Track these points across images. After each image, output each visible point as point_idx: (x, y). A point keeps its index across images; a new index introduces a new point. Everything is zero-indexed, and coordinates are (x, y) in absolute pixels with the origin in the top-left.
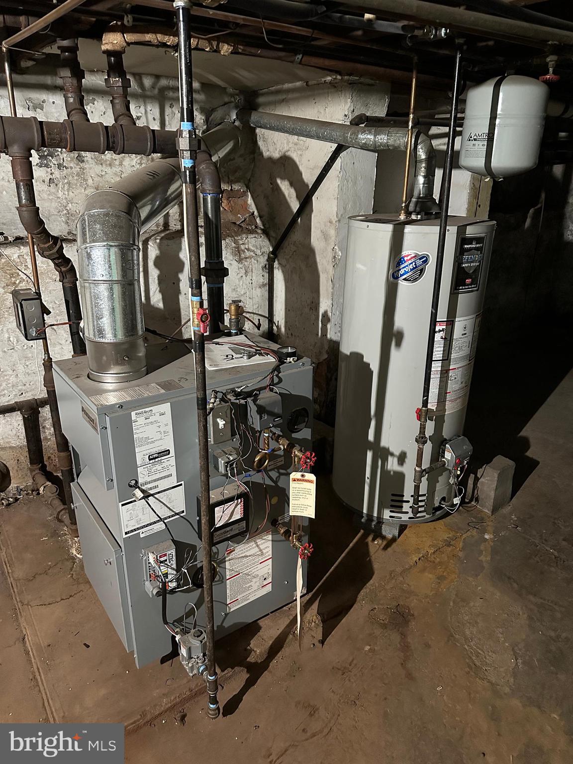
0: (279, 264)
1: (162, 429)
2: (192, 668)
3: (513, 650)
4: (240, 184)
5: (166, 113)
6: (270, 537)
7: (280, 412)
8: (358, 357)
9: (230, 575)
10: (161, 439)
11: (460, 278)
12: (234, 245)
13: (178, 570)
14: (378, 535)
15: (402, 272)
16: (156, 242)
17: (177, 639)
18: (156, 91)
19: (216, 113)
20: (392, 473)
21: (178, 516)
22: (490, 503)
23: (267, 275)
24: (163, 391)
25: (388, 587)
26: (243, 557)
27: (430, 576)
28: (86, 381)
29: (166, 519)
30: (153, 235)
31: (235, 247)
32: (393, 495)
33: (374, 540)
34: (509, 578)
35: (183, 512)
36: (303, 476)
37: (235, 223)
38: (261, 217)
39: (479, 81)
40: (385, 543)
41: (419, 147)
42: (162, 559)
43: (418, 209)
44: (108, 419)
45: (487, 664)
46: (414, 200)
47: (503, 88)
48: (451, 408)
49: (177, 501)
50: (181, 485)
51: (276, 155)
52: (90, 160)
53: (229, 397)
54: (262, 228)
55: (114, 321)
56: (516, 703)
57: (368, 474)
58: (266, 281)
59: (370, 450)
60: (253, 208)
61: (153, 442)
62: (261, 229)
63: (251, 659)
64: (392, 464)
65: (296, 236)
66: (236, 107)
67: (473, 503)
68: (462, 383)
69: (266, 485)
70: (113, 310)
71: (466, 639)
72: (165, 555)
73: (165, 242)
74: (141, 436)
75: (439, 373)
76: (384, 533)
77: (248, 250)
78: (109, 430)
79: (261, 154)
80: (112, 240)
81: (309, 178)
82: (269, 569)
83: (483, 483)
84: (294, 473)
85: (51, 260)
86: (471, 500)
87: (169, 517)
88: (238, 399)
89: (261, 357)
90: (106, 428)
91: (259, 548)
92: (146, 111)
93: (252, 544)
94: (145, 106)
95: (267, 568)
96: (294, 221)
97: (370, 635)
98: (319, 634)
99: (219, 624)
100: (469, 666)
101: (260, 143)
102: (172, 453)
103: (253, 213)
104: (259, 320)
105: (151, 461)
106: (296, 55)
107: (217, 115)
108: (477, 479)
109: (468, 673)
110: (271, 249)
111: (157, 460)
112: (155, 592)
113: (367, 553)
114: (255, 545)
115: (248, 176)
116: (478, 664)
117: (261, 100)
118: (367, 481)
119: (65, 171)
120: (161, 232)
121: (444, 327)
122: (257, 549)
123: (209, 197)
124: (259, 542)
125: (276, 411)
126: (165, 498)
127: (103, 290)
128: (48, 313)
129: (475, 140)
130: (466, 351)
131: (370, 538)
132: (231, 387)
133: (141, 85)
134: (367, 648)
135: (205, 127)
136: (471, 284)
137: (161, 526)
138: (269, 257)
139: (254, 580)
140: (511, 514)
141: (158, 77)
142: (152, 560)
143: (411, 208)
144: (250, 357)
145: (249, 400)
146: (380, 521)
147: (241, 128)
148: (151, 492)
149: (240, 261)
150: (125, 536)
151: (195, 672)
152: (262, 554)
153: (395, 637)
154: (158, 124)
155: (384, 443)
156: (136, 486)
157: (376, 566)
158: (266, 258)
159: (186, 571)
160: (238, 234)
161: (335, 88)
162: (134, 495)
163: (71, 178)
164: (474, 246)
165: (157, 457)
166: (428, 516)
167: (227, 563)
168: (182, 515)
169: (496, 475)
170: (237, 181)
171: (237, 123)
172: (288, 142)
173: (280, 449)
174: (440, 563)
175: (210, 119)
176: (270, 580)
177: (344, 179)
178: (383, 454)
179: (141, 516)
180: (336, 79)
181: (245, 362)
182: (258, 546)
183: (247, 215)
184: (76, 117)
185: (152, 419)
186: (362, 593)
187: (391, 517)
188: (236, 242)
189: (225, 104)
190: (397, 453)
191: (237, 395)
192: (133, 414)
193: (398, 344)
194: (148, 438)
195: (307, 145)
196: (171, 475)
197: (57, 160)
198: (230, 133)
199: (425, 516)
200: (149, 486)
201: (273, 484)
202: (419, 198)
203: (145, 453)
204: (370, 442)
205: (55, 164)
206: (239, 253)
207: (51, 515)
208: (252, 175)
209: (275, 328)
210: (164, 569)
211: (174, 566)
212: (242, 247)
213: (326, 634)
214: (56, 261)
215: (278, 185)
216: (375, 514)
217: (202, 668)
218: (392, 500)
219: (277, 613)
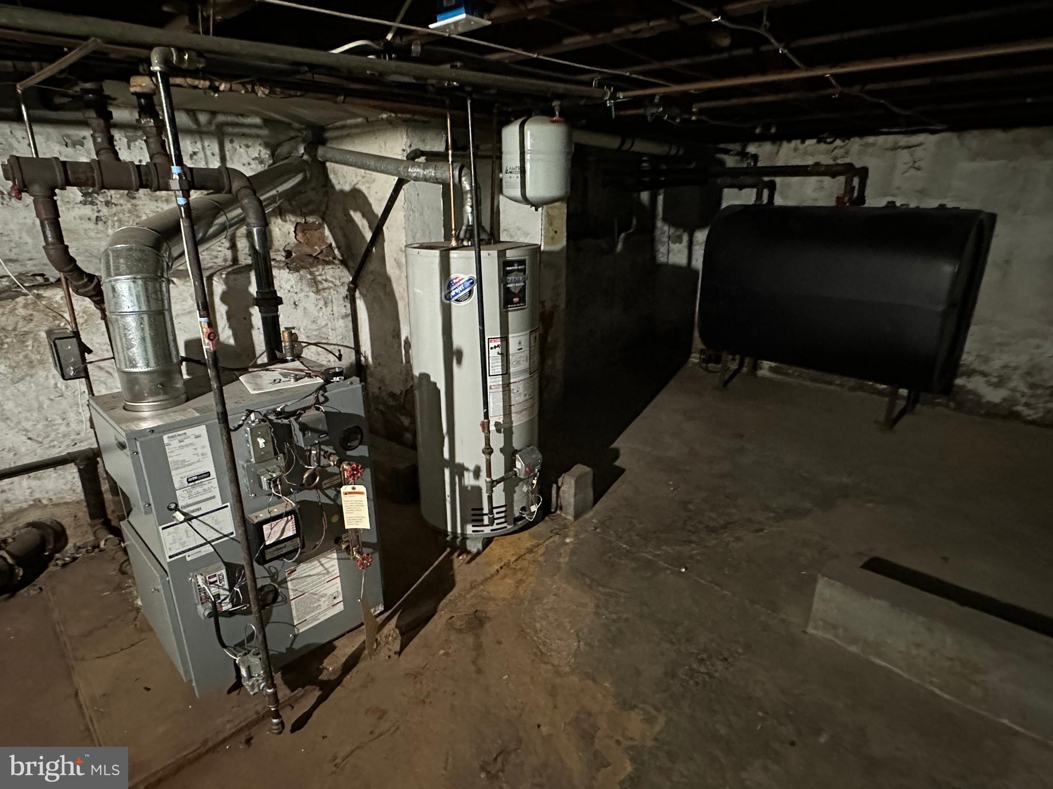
0: (360, 293)
1: (200, 451)
2: (252, 687)
3: (577, 635)
4: (314, 216)
5: (226, 149)
6: (335, 555)
7: (325, 428)
8: (425, 377)
9: (294, 595)
10: (198, 461)
11: (507, 299)
12: (309, 276)
13: (231, 589)
14: (464, 550)
15: (453, 293)
16: (221, 277)
17: (237, 662)
18: (213, 127)
19: (281, 148)
20: (469, 488)
21: (226, 538)
22: (571, 510)
23: (349, 305)
24: (198, 415)
25: (468, 596)
26: (306, 576)
27: (510, 581)
28: (120, 412)
29: (213, 541)
30: (219, 271)
31: (311, 279)
32: (473, 510)
33: (459, 556)
34: (583, 574)
35: (232, 533)
36: (354, 488)
37: (311, 255)
38: (339, 248)
39: (508, 122)
40: (469, 557)
41: (463, 179)
42: (212, 580)
43: (468, 236)
44: (138, 443)
45: (552, 650)
46: (464, 228)
47: (526, 127)
48: (517, 420)
49: (226, 522)
50: (227, 506)
51: (347, 188)
52: (142, 196)
53: (270, 417)
54: (341, 258)
55: (146, 350)
56: (574, 679)
57: (448, 492)
58: (349, 311)
59: (447, 467)
60: (331, 240)
61: (191, 464)
62: (339, 260)
63: (324, 677)
64: (469, 480)
65: (372, 266)
66: (304, 141)
67: (558, 512)
68: (525, 395)
69: (322, 503)
70: (143, 339)
71: (536, 631)
72: (215, 576)
73: (232, 277)
74: (176, 458)
75: (501, 387)
76: (469, 548)
77: (326, 280)
78: (140, 455)
79: (333, 187)
80: (137, 273)
81: (379, 210)
82: (338, 588)
83: (564, 492)
84: (344, 487)
85: (89, 297)
86: (556, 510)
87: (217, 539)
88: (280, 419)
89: (310, 379)
90: (137, 453)
91: (324, 567)
92: (203, 148)
93: (316, 563)
94: (202, 141)
95: (336, 587)
96: (368, 251)
97: (446, 640)
98: (397, 647)
99: (288, 646)
100: (536, 654)
101: (332, 176)
102: (213, 474)
103: (331, 244)
104: (339, 350)
105: (190, 484)
106: (337, 97)
107: (283, 150)
108: (558, 488)
109: (533, 661)
110: (351, 279)
111: (197, 482)
112: (207, 613)
113: (451, 568)
114: (318, 564)
115: (323, 208)
116: (544, 650)
117: (328, 135)
118: (448, 499)
119: (114, 209)
120: (230, 266)
121: (499, 343)
122: (321, 568)
123: (255, 230)
124: (323, 560)
125: (320, 427)
126: (210, 519)
127: (131, 321)
128: (90, 351)
129: (511, 172)
130: (525, 365)
131: (456, 554)
132: (272, 407)
133: (196, 121)
134: (442, 652)
135: (271, 162)
136: (519, 302)
137: (208, 549)
138: (349, 288)
139: (323, 599)
140: (592, 518)
141: (214, 113)
142: (200, 582)
143: (462, 235)
144: (297, 380)
145: (292, 419)
146: (464, 537)
147: (310, 162)
148: (194, 514)
149: (318, 292)
150: (169, 560)
151: (256, 690)
152: (328, 573)
153: (470, 640)
154: (219, 160)
155: (458, 460)
156: (177, 509)
157: (458, 578)
158: (346, 288)
159: (238, 590)
160: (312, 265)
161: (391, 125)
162: (174, 517)
163: (121, 215)
164: (516, 268)
165: (197, 480)
166: (509, 527)
167: (289, 584)
168: (232, 536)
169: (573, 482)
170: (311, 213)
171: (306, 157)
172: (356, 176)
173: (330, 465)
174: (521, 569)
175: (276, 153)
176: (341, 598)
177: (410, 210)
178: (459, 470)
179: (185, 538)
180: (390, 116)
181: (292, 384)
182: (322, 565)
183: (324, 247)
184: (106, 157)
185: (187, 442)
186: (442, 604)
187: (473, 531)
188: (311, 273)
189: (292, 138)
190: (472, 468)
191: (278, 414)
192: (165, 437)
193: (459, 362)
194: (184, 461)
195: (373, 177)
196: (214, 497)
197: (104, 197)
198: (300, 167)
199: (506, 527)
200: (191, 508)
201: (331, 503)
202: (468, 225)
203: (182, 475)
204: (445, 460)
205: (101, 202)
206: (316, 284)
207: (114, 570)
208: (327, 208)
209: (362, 359)
210: (214, 590)
211: (226, 587)
212: (319, 278)
213: (403, 646)
214: (96, 299)
215: (351, 216)
216: (459, 531)
217: (262, 685)
218: (473, 515)
219: (354, 633)
